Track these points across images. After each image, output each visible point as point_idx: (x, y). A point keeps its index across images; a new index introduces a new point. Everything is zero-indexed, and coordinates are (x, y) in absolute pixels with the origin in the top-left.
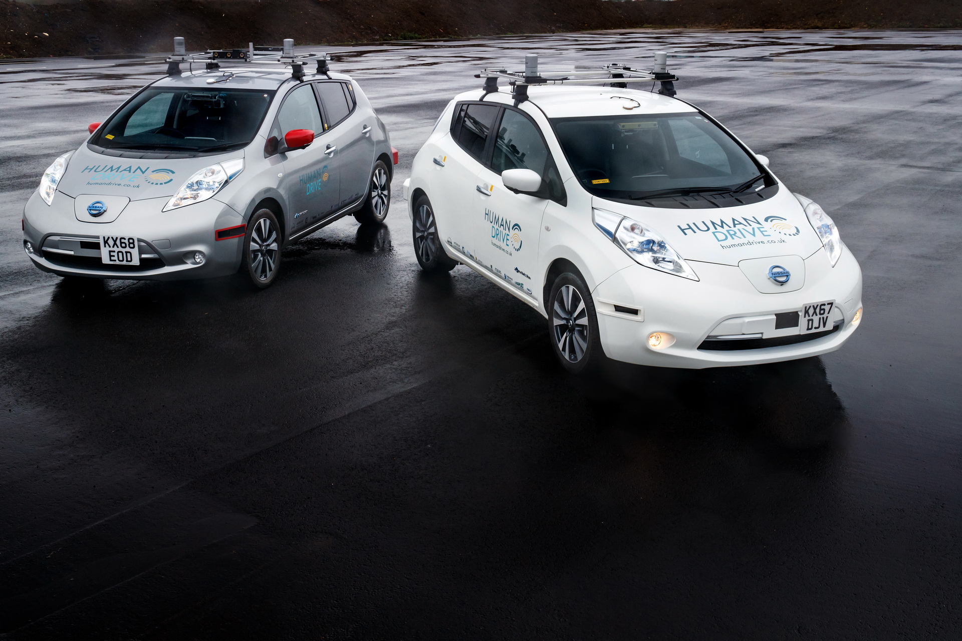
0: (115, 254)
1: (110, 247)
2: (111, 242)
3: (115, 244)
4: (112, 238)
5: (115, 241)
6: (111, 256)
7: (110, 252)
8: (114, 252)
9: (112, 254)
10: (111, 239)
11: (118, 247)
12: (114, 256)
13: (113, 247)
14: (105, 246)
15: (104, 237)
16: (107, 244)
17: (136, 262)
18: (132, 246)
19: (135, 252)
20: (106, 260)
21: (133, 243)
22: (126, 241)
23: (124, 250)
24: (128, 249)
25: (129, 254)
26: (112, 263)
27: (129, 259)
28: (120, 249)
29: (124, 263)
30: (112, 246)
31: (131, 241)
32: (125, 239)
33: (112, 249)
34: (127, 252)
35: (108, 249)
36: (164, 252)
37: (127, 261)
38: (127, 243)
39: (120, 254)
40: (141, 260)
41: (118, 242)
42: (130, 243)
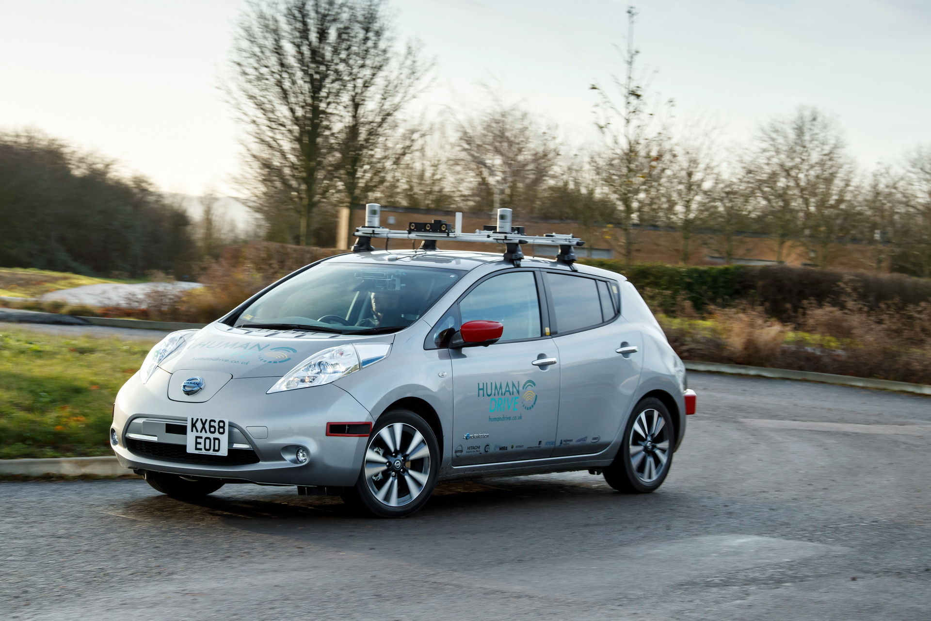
0: (202, 441)
1: (197, 431)
2: (199, 425)
3: (204, 428)
4: (201, 420)
5: (204, 424)
6: (197, 443)
7: (197, 437)
8: (201, 438)
9: (199, 440)
10: (199, 421)
11: (206, 432)
12: (200, 443)
13: (201, 432)
14: (192, 431)
15: (192, 419)
16: (194, 428)
17: (224, 452)
18: (221, 430)
19: (224, 439)
20: (191, 449)
21: (223, 427)
22: (216, 425)
23: (212, 436)
24: (217, 435)
25: (217, 442)
26: (197, 452)
27: (217, 448)
28: (209, 435)
29: (211, 453)
30: (199, 430)
31: (222, 424)
32: (214, 421)
33: (199, 434)
34: (215, 439)
35: (195, 434)
36: (260, 443)
37: (214, 450)
38: (217, 427)
39: (208, 441)
40: (230, 451)
41: (207, 426)
42: (220, 427)
